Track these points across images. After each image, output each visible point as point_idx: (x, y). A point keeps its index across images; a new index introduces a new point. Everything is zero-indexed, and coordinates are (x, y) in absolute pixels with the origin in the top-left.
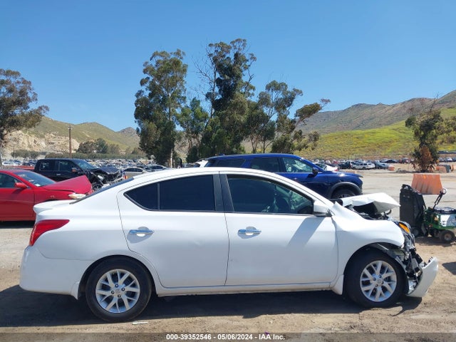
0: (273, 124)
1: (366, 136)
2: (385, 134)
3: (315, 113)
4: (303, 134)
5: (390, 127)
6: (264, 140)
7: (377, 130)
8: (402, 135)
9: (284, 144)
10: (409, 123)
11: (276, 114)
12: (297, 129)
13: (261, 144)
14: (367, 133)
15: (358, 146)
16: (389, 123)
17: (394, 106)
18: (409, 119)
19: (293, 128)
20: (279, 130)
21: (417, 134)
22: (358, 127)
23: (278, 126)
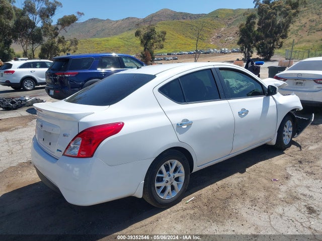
0: (39, 30)
1: (103, 42)
2: (115, 42)
3: (73, 22)
4: (65, 40)
5: (118, 37)
6: (33, 44)
7: (109, 38)
8: (126, 42)
9: (51, 47)
10: (137, 34)
11: (41, 21)
12: (60, 35)
13: (30, 47)
14: (104, 40)
15: (99, 49)
16: (116, 34)
17: (117, 21)
18: (137, 32)
19: (56, 34)
20: (45, 35)
21: (142, 42)
22: (94, 36)
23: (45, 32)
